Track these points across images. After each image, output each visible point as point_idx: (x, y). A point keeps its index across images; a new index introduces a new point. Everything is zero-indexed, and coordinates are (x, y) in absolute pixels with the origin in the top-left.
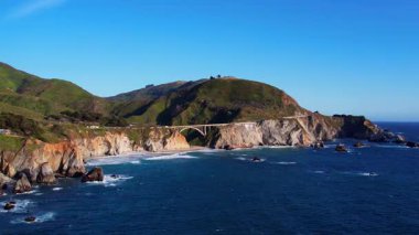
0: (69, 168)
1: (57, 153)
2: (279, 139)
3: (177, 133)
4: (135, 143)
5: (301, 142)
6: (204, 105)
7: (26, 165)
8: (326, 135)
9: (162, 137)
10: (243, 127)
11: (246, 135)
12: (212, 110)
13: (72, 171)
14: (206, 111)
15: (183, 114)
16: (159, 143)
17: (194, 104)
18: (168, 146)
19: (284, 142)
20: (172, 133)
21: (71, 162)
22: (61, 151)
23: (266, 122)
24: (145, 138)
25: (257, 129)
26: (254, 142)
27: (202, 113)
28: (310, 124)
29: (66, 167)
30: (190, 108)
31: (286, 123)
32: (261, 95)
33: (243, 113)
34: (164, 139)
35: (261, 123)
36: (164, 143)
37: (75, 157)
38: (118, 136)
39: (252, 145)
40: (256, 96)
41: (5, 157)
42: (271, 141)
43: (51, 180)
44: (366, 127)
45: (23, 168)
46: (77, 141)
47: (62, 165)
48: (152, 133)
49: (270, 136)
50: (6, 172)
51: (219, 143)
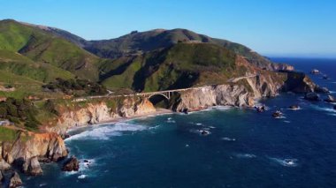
0: (54, 153)
1: (45, 141)
2: (229, 101)
3: (146, 100)
4: (111, 111)
5: (247, 103)
6: (171, 67)
7: (21, 155)
8: (270, 92)
9: (133, 103)
10: (200, 91)
11: (202, 99)
12: (178, 72)
13: (56, 157)
14: (173, 73)
15: (154, 76)
16: (131, 110)
17: (164, 66)
18: (138, 111)
19: (233, 103)
20: (141, 100)
21: (55, 149)
22: (48, 139)
23: (219, 87)
24: (120, 106)
25: (212, 92)
26: (209, 104)
27: (169, 74)
28: (258, 83)
29: (51, 153)
30: (159, 70)
31: (236, 87)
32: (218, 58)
33: (201, 77)
34: (135, 105)
35: (215, 87)
36: (135, 109)
37: (58, 145)
38: (98, 106)
39: (207, 106)
40: (214, 59)
41: (5, 148)
42: (222, 102)
43: (38, 172)
44: (305, 83)
45: (19, 157)
46: (65, 114)
47: (48, 151)
48: (126, 101)
49: (222, 99)
50: (6, 159)
51: (180, 107)
